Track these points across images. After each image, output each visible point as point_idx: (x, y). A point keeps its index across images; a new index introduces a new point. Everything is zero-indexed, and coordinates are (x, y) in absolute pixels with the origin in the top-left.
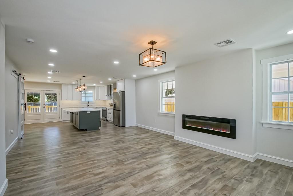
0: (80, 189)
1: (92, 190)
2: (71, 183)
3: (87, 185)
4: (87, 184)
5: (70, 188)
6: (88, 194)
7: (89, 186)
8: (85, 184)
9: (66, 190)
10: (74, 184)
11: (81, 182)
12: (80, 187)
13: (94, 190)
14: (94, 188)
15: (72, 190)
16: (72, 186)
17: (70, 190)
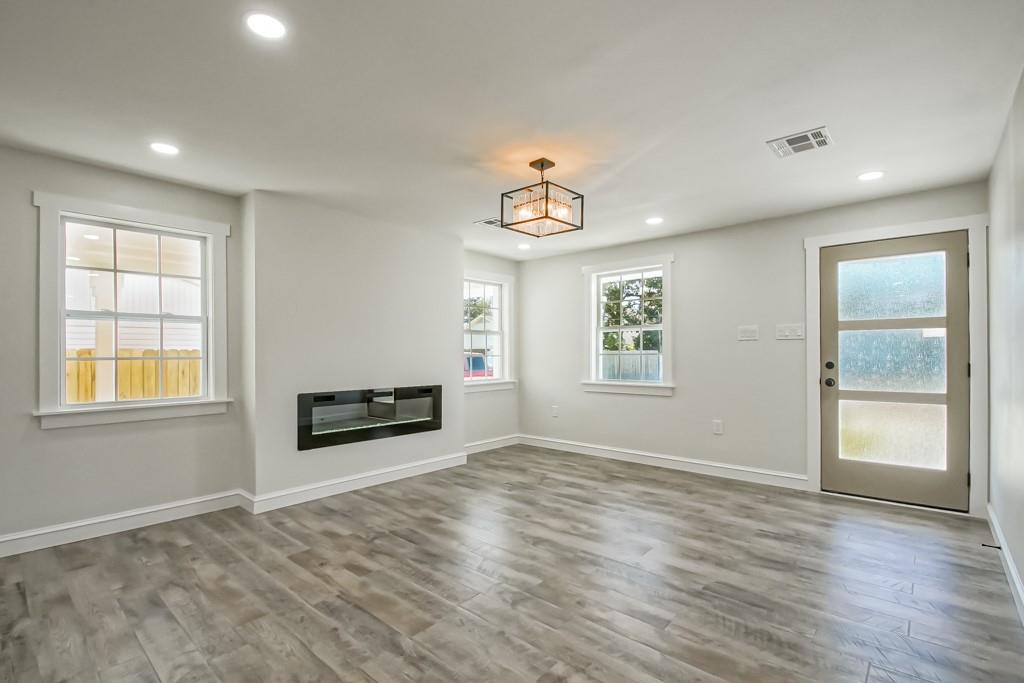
0: (751, 625)
1: (728, 601)
2: (756, 660)
3: (724, 619)
4: (721, 621)
5: (775, 646)
6: (744, 602)
7: (720, 614)
8: (724, 625)
9: (792, 652)
10: (752, 650)
11: (728, 640)
12: (746, 627)
13: (724, 600)
14: (717, 602)
15: (774, 637)
16: (763, 649)
17: (780, 643)
